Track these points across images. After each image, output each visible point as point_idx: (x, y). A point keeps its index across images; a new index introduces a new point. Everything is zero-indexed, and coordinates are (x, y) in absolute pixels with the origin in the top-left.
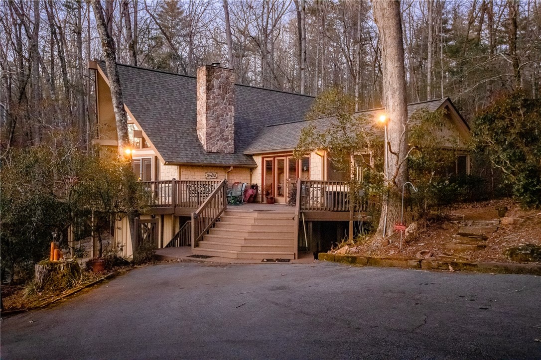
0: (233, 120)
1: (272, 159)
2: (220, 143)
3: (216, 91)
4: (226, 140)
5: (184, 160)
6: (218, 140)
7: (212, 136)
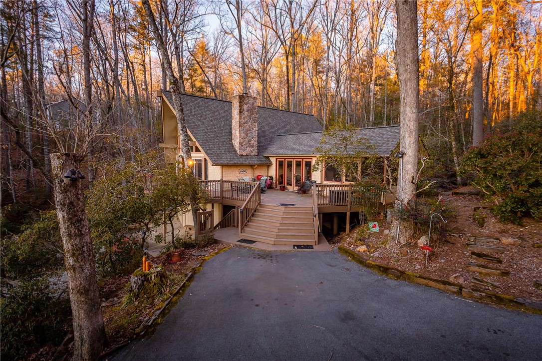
0: (257, 133)
1: (283, 160)
2: (248, 149)
3: (246, 113)
4: (252, 147)
5: (226, 162)
6: (247, 147)
7: (243, 144)
